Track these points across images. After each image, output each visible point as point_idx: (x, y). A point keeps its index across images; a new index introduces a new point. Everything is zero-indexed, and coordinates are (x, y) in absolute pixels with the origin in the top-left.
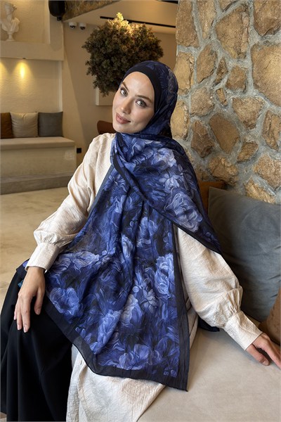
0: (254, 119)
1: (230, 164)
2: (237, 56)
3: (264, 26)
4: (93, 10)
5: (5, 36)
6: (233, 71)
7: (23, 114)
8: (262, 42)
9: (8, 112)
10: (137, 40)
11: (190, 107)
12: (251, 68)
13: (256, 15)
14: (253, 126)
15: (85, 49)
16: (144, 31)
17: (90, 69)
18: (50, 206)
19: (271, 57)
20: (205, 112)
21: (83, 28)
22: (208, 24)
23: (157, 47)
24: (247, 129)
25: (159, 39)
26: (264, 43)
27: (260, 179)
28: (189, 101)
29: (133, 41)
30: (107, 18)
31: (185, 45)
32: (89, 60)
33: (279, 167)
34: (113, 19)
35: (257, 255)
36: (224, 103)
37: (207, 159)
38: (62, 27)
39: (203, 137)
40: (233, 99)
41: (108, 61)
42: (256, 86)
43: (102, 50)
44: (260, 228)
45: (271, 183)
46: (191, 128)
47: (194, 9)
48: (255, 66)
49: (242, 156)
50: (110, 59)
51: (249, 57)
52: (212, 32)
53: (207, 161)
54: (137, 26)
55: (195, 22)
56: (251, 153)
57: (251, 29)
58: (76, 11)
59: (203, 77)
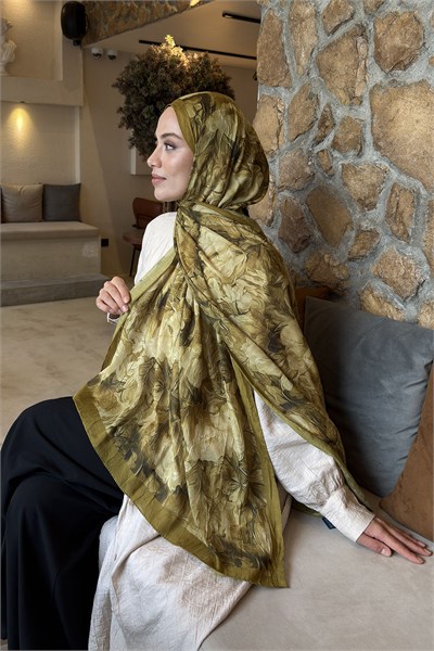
0: (374, 196)
1: (338, 263)
2: (348, 101)
3: (389, 57)
4: (127, 30)
6: (342, 123)
7: (25, 184)
8: (386, 82)
10: (195, 76)
11: (277, 178)
12: (369, 120)
13: (377, 41)
14: (372, 206)
15: (117, 90)
16: (207, 63)
17: (124, 118)
18: (60, 327)
19: (400, 104)
20: (299, 184)
21: (112, 57)
22: (306, 53)
23: (226, 87)
24: (363, 211)
25: (228, 75)
26: (390, 83)
27: (383, 285)
28: (275, 168)
29: (190, 78)
30: (151, 43)
31: (271, 84)
32: (123, 105)
33: (410, 268)
34: (159, 44)
35: (378, 397)
36: (329, 172)
37: (303, 254)
38: (81, 55)
39: (297, 221)
40: (343, 165)
41: (152, 107)
42: (377, 147)
43: (142, 91)
44: (383, 358)
45: (398, 291)
46: (279, 208)
47: (284, 31)
48: (376, 116)
49: (355, 250)
50: (155, 104)
51: (366, 103)
52: (312, 66)
53: (302, 257)
54: (196, 56)
55: (286, 51)
56: (368, 245)
57: (370, 61)
58: (103, 31)
59: (297, 132)
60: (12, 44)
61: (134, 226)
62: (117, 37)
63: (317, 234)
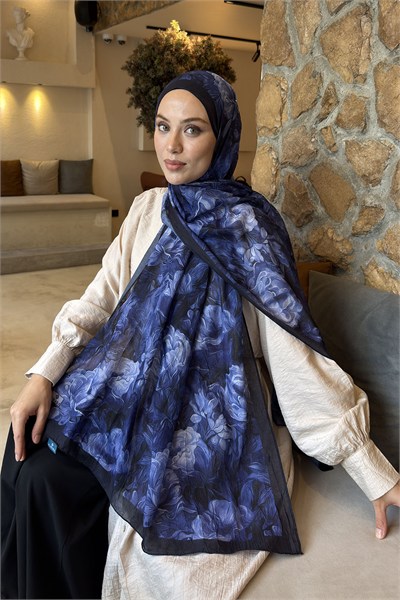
0: (379, 172)
1: (341, 238)
2: (352, 79)
3: (394, 35)
4: (136, 16)
5: (11, 53)
6: (346, 101)
7: (38, 161)
8: (390, 60)
9: (17, 158)
10: (199, 58)
11: (281, 154)
12: (373, 97)
13: (382, 20)
14: (377, 182)
15: (126, 72)
16: (210, 46)
17: (132, 99)
20: (302, 161)
21: (122, 43)
22: (309, 33)
23: (227, 69)
24: (367, 187)
25: (229, 57)
26: (394, 61)
27: (388, 260)
28: (278, 145)
29: (194, 60)
30: (157, 28)
31: (274, 64)
34: (165, 29)
35: (384, 374)
36: (332, 148)
37: (306, 230)
38: (93, 41)
39: (300, 197)
40: (347, 142)
41: (158, 87)
42: (382, 124)
43: (150, 72)
44: (389, 334)
46: (282, 184)
47: (287, 12)
48: (380, 93)
49: (359, 225)
50: (161, 85)
51: (370, 81)
52: (315, 45)
53: (305, 233)
54: (199, 40)
55: (289, 31)
56: (373, 221)
57: (373, 40)
58: (113, 18)
59: (300, 110)
60: (30, 30)
62: (125, 23)
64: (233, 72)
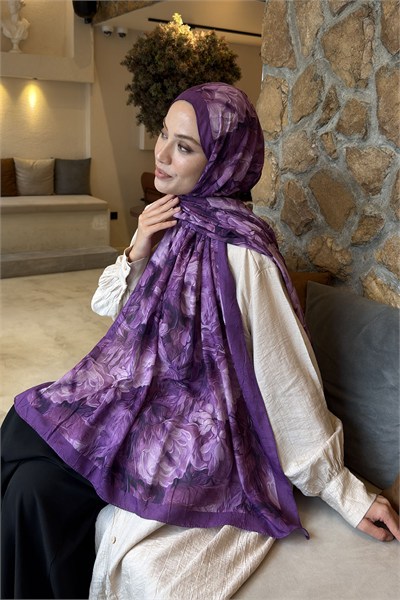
0: (379, 180)
1: (341, 248)
2: (354, 84)
3: (397, 39)
4: (137, 8)
5: (7, 45)
6: (347, 106)
7: (33, 158)
8: (392, 64)
9: (10, 157)
10: (202, 54)
11: (281, 160)
12: (375, 103)
13: (384, 22)
14: (377, 191)
15: (125, 68)
16: (214, 42)
17: (131, 96)
20: (302, 167)
21: (122, 35)
22: (311, 34)
23: (232, 65)
24: (367, 196)
25: (234, 53)
26: (396, 66)
27: (387, 272)
28: (279, 150)
29: (197, 56)
30: (159, 21)
31: (275, 65)
32: (131, 83)
34: (167, 22)
35: (379, 389)
36: (333, 156)
37: (306, 239)
38: (92, 33)
39: (300, 204)
40: (347, 148)
41: (159, 84)
42: (383, 131)
43: (150, 68)
46: (282, 191)
47: (289, 11)
48: (381, 99)
49: (358, 235)
50: (162, 81)
51: (372, 86)
52: (317, 47)
53: (304, 241)
54: (203, 34)
55: (291, 32)
56: (372, 231)
57: (376, 44)
58: (113, 9)
59: (301, 114)
60: (25, 22)
61: (142, 200)
62: (126, 15)
63: (320, 218)
64: (238, 69)
